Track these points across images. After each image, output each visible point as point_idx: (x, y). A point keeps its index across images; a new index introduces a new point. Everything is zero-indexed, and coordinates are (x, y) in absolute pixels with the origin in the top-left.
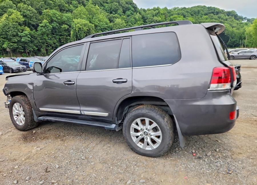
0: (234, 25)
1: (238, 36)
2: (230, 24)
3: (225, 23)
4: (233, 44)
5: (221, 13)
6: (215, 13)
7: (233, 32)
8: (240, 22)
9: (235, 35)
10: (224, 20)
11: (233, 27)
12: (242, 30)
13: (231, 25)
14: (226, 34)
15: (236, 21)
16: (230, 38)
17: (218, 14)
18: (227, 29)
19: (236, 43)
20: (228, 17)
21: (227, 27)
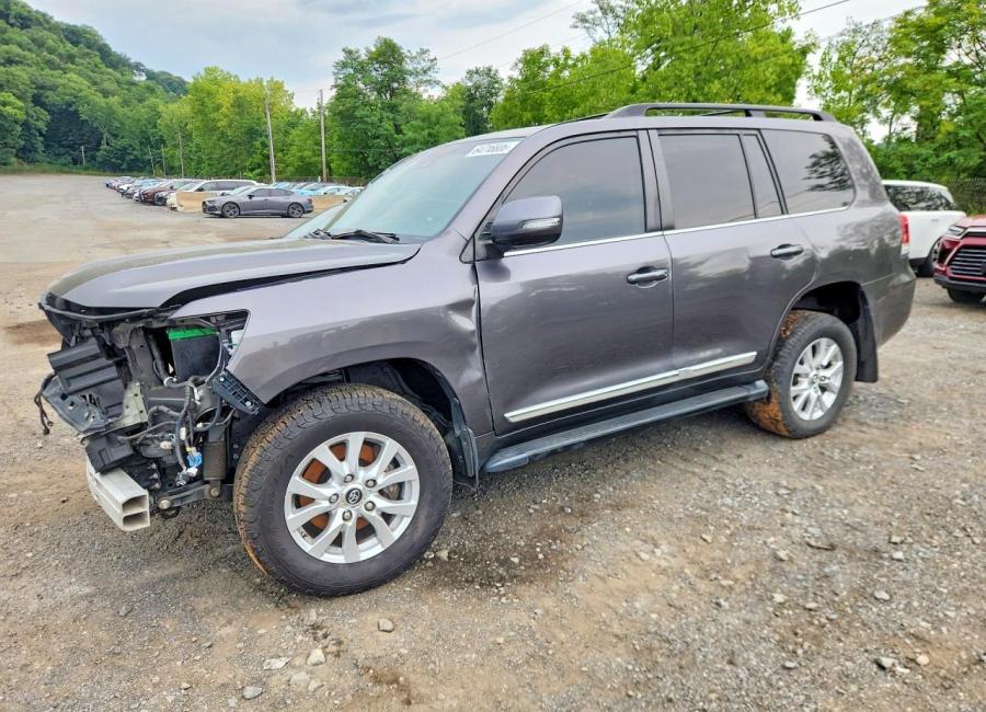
0: (108, 85)
1: (134, 129)
2: (90, 78)
3: (71, 70)
4: (123, 159)
5: (40, 24)
6: (12, 21)
7: (111, 113)
8: (127, 78)
9: (122, 124)
10: (60, 56)
11: (106, 94)
12: (142, 111)
13: (95, 83)
14: (84, 117)
15: (110, 70)
16: (106, 135)
17: (28, 27)
18: (86, 97)
19: (132, 157)
20: (76, 49)
21: (83, 87)
